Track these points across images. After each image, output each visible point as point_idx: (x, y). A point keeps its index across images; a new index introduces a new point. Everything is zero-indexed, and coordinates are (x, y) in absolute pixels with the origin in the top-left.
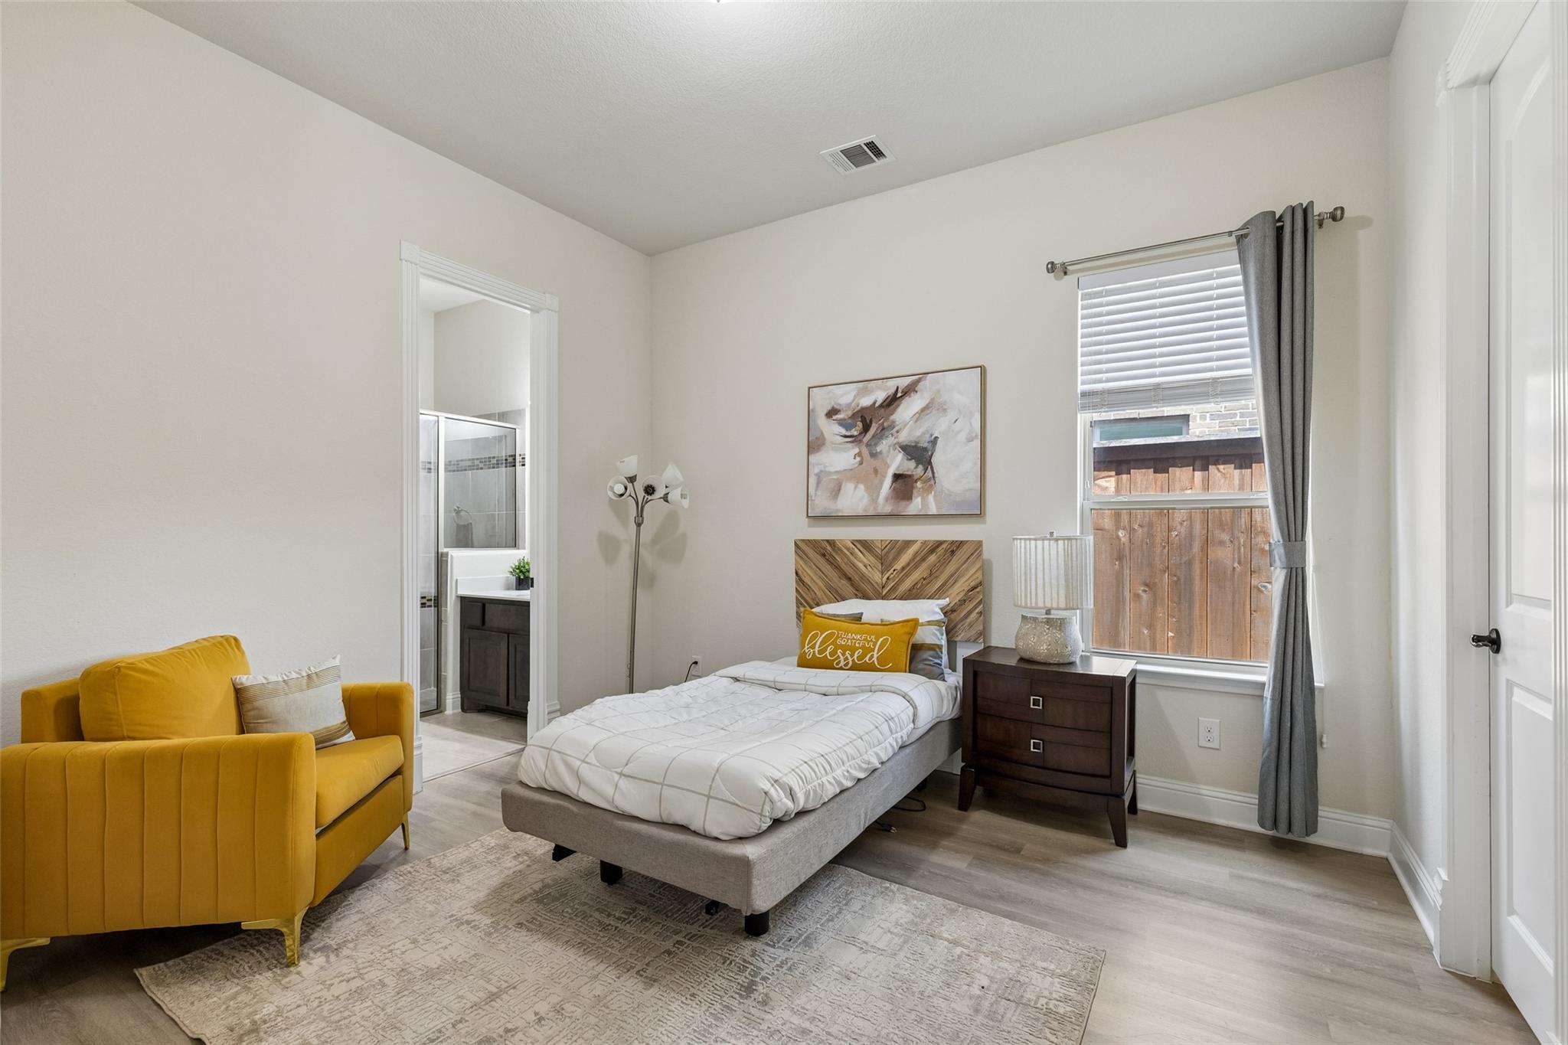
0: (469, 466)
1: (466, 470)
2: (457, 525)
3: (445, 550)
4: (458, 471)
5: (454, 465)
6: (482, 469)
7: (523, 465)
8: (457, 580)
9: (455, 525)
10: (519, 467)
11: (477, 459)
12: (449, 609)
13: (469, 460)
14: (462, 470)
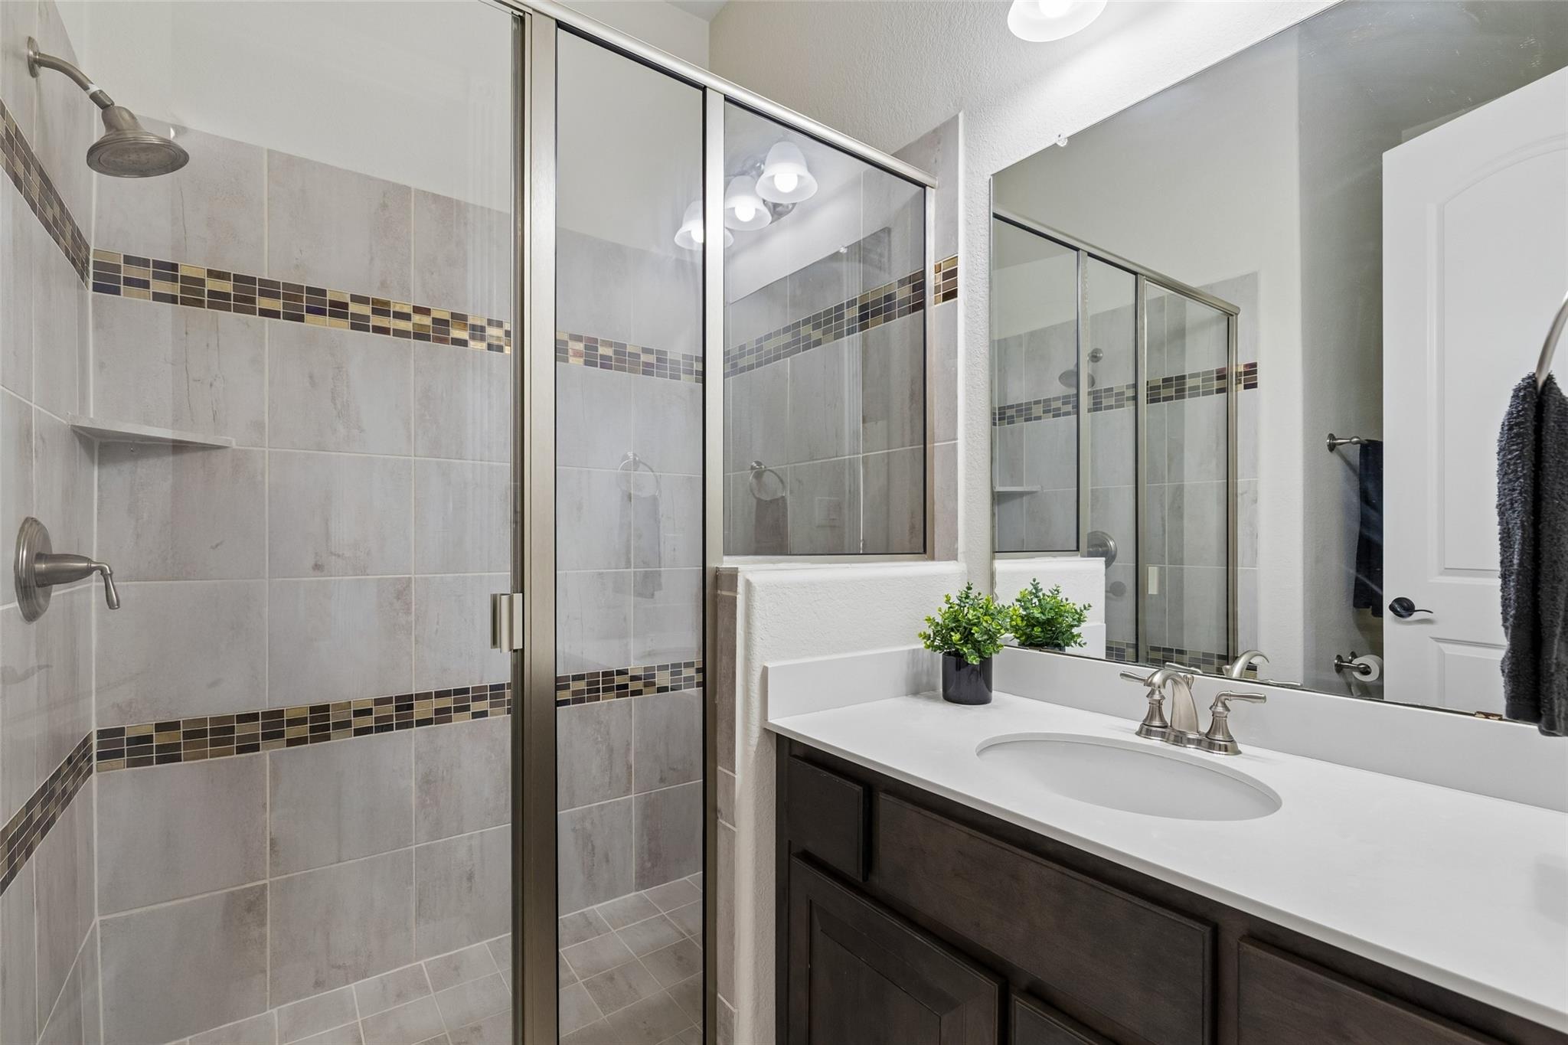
0: (786, 346)
1: (777, 358)
2: (759, 501)
3: (728, 563)
4: (759, 365)
5: (751, 352)
6: (818, 343)
7: (951, 295)
8: (765, 670)
9: (754, 501)
10: (934, 308)
11: (806, 322)
12: (739, 777)
13: (786, 330)
14: (768, 361)
